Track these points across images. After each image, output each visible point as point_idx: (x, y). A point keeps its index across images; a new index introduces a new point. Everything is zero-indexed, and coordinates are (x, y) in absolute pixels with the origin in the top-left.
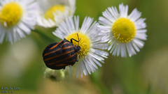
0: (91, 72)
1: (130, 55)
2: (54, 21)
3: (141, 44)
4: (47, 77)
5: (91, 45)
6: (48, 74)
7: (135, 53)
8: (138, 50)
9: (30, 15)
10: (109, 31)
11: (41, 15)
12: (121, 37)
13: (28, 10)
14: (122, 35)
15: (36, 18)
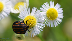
0: (38, 34)
1: (55, 26)
2: (19, 10)
3: (61, 21)
4: (16, 38)
5: (37, 21)
6: (17, 36)
7: (58, 25)
8: (59, 24)
9: (7, 8)
10: (45, 15)
11: (12, 7)
12: (51, 17)
13: (6, 5)
14: (51, 16)
15: (10, 9)
